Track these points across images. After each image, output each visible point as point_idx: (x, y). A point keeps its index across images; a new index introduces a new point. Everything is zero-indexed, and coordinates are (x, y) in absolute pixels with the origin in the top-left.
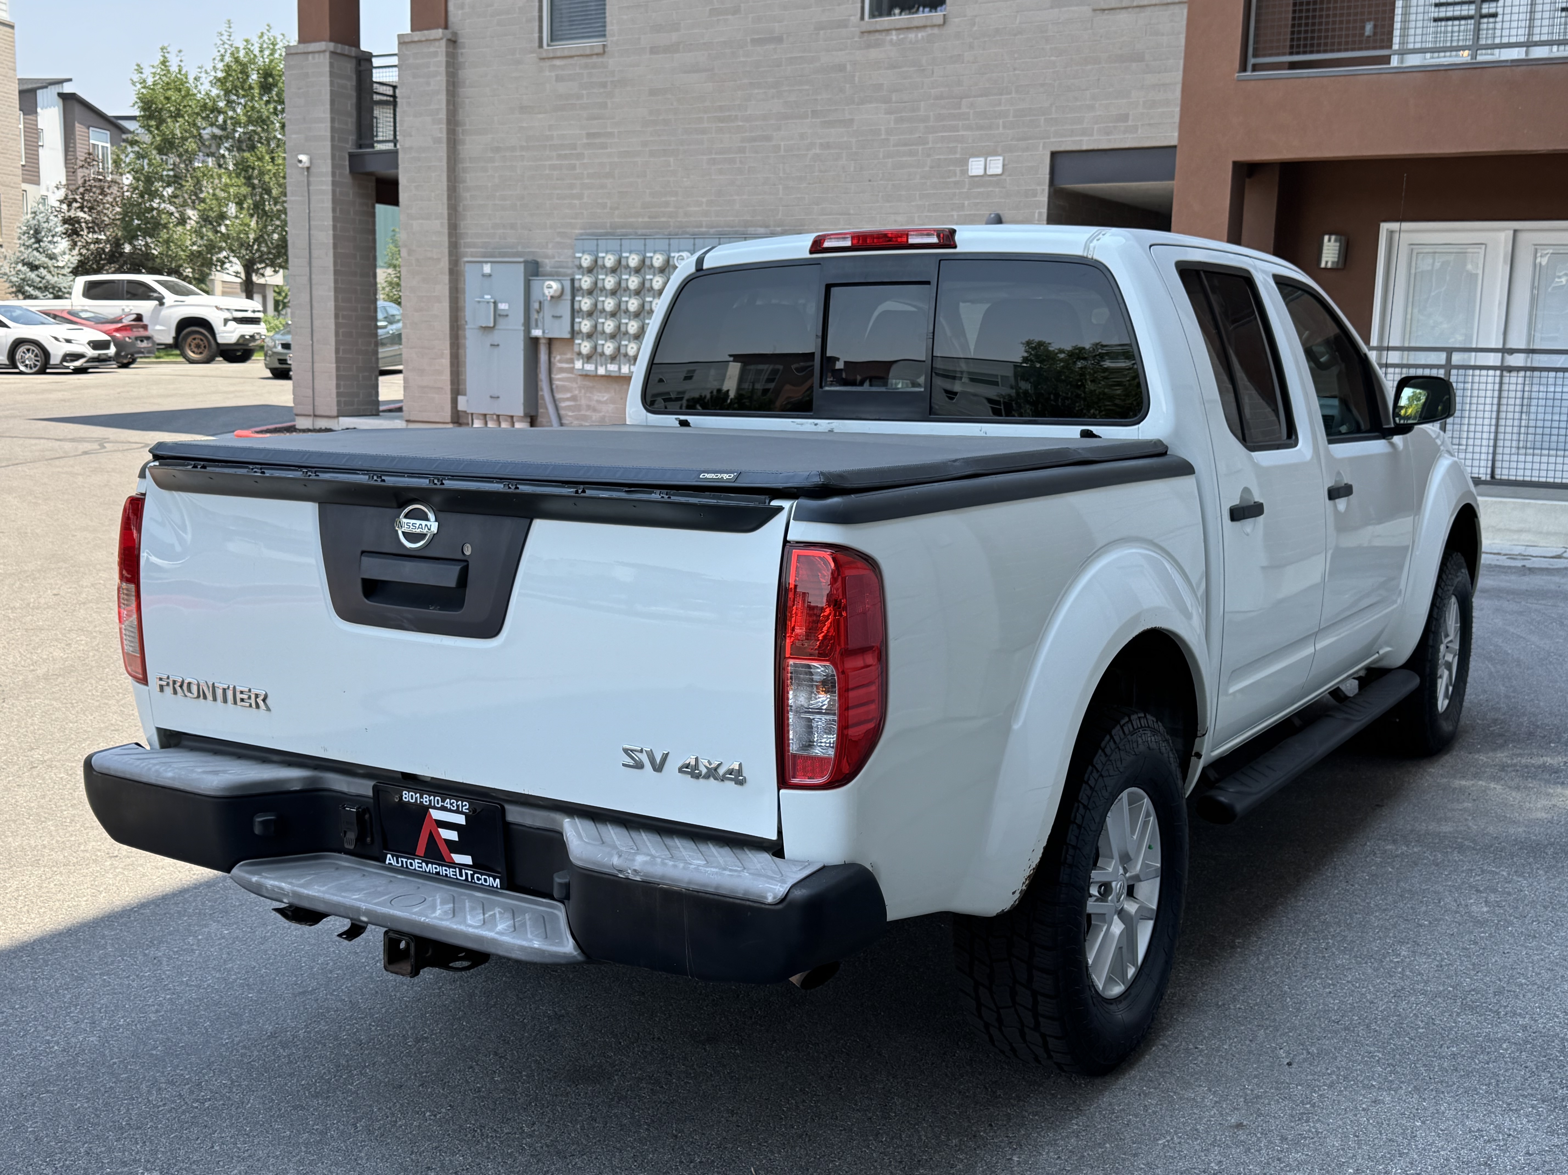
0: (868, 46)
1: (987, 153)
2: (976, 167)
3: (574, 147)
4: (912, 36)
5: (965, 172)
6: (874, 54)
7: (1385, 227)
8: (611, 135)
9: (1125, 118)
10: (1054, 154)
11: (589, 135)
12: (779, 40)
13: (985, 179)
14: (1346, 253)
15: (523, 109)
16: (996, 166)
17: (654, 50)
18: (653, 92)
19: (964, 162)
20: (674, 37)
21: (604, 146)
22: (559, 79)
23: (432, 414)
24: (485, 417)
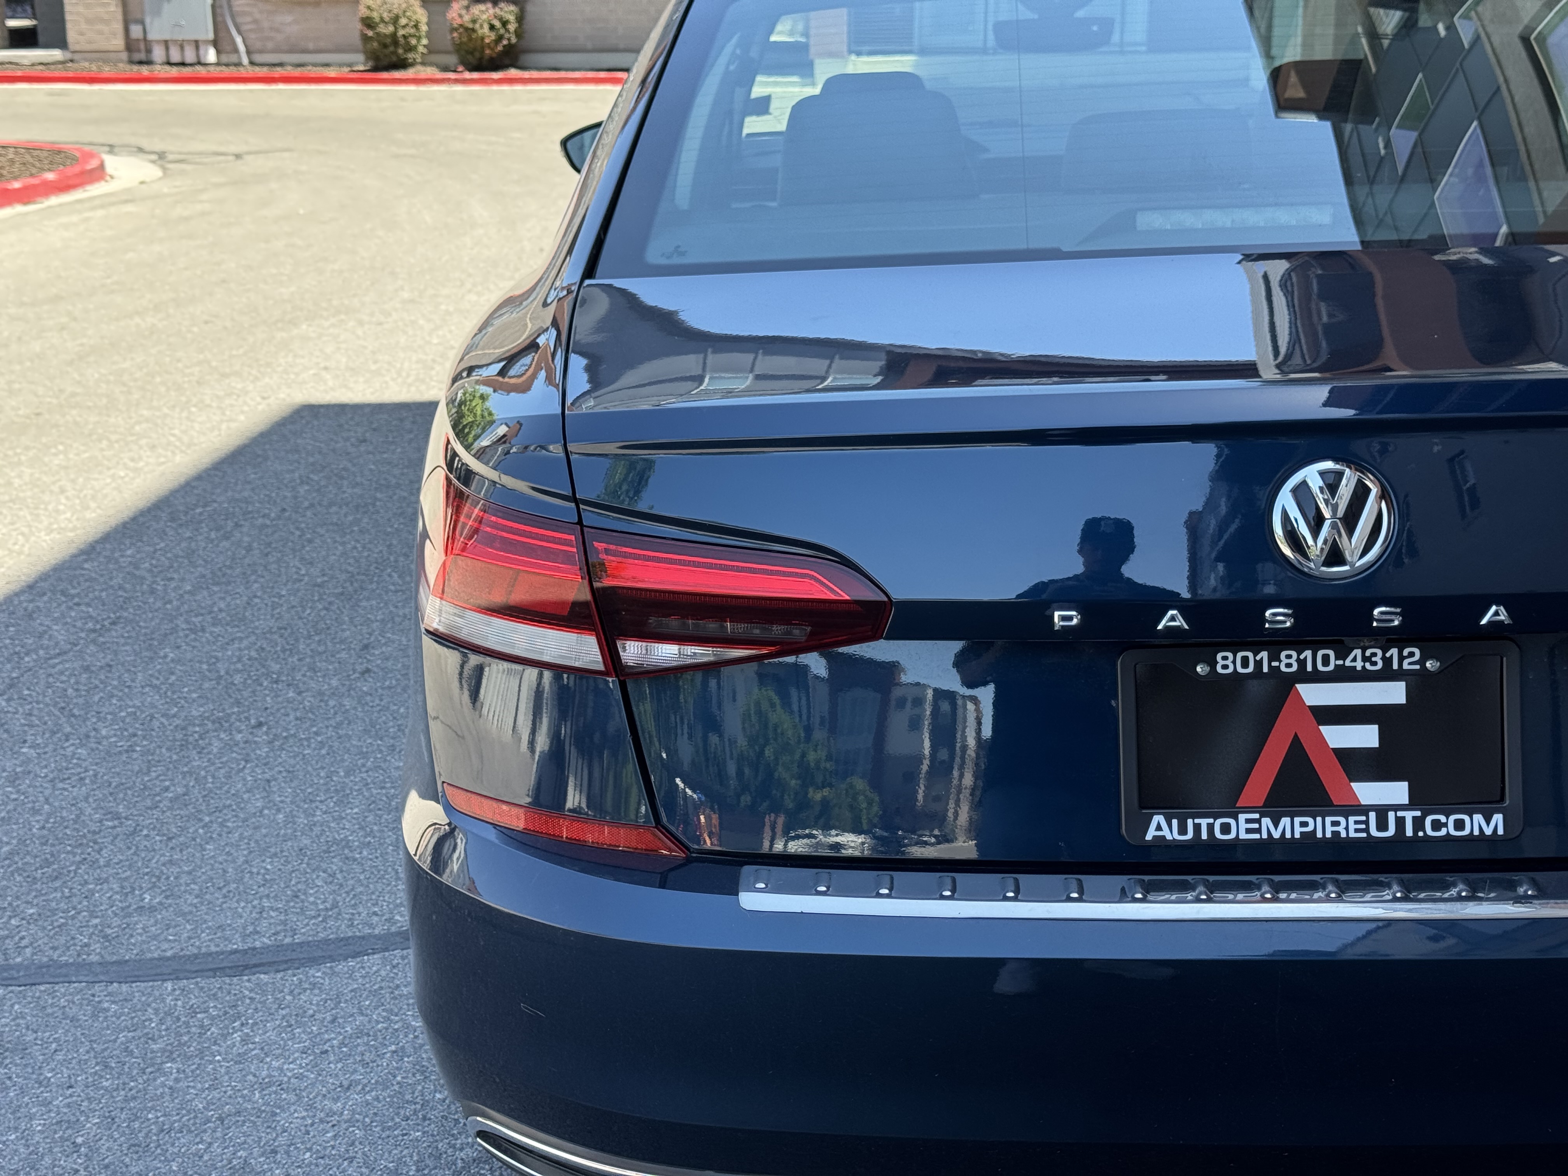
23: (103, 45)
24: (166, 44)
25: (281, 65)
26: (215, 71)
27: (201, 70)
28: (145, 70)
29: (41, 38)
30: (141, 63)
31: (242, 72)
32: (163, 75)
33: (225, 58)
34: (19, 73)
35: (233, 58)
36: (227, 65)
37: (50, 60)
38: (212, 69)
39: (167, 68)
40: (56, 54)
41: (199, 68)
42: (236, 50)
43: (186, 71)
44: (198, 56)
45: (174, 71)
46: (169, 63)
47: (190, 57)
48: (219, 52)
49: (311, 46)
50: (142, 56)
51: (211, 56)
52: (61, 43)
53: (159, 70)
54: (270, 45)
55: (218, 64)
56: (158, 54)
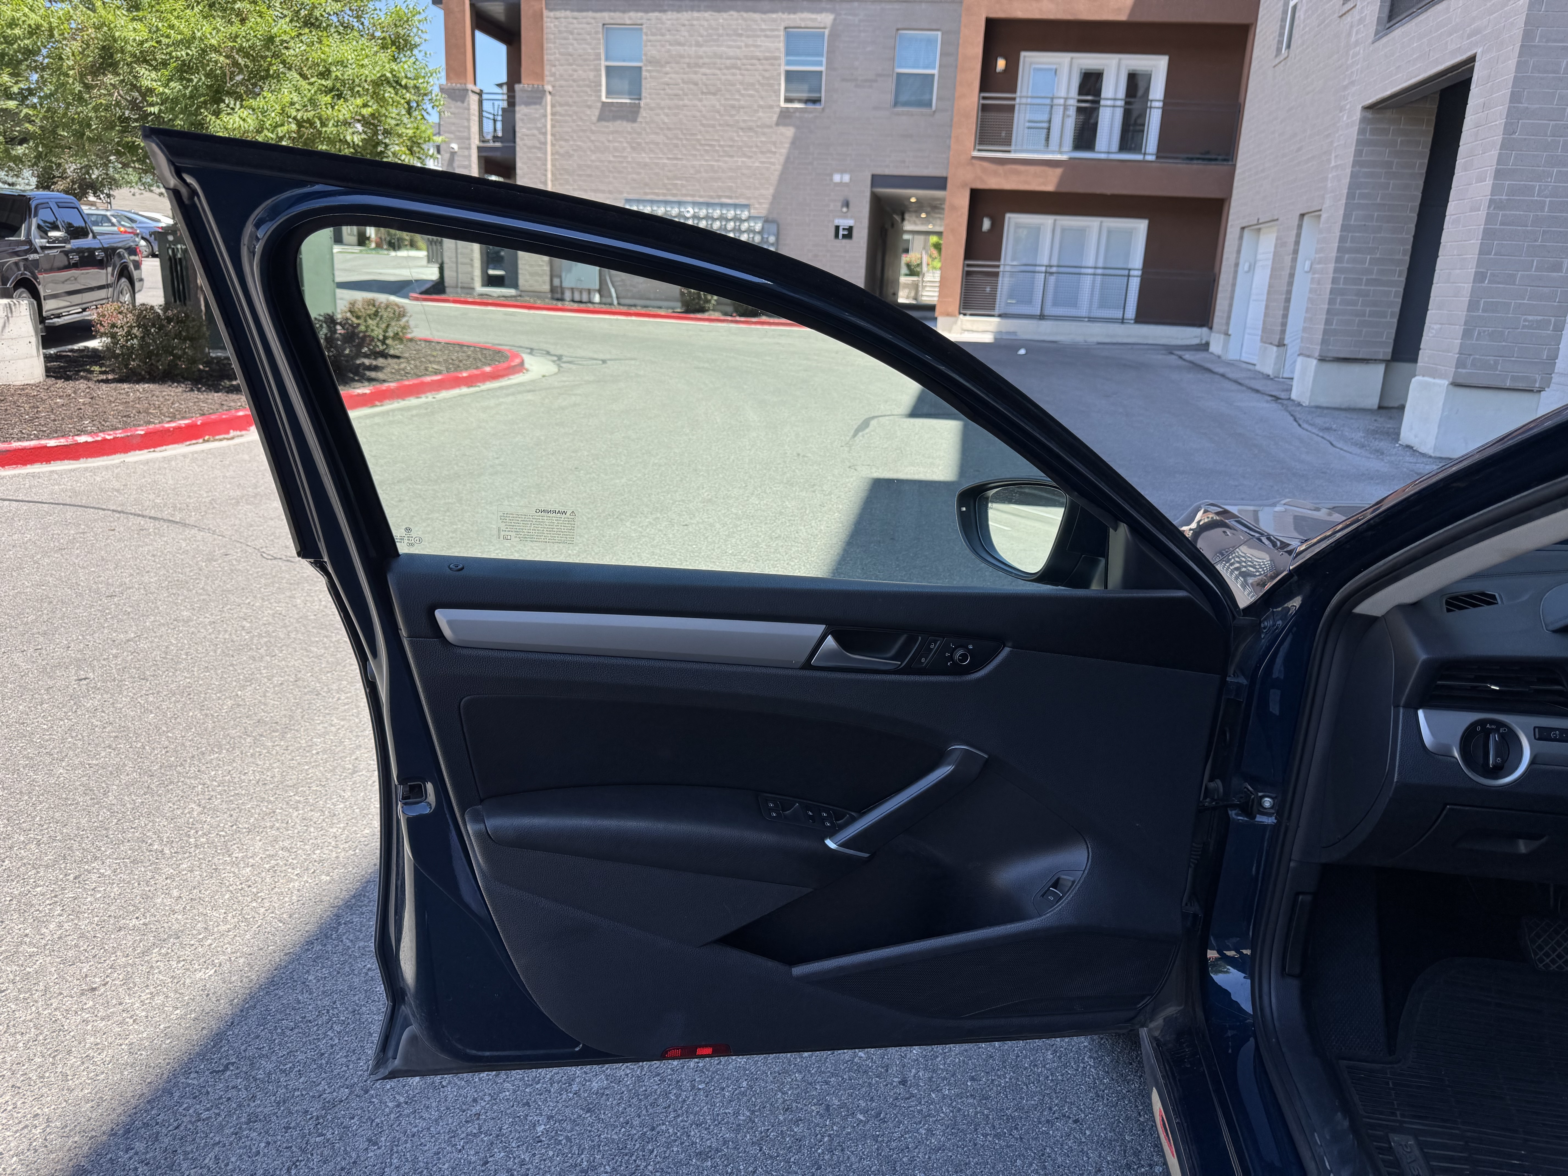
0: (785, 119)
1: (842, 172)
2: (837, 178)
3: (623, 152)
4: (806, 116)
5: (831, 180)
6: (788, 121)
7: (1008, 215)
9: (904, 162)
10: (874, 177)
11: (631, 147)
13: (841, 184)
14: (993, 225)
15: (593, 133)
16: (846, 178)
18: (669, 129)
19: (831, 175)
21: (640, 153)
22: (614, 117)
23: (537, 288)
24: (572, 290)
25: (635, 306)
26: (597, 307)
27: (590, 306)
28: (560, 304)
29: (507, 282)
30: (558, 300)
31: (613, 309)
32: (569, 307)
33: (604, 300)
34: (490, 301)
35: (608, 300)
36: (605, 304)
37: (508, 294)
38: (596, 306)
39: (572, 304)
40: (512, 292)
41: (590, 305)
42: (611, 296)
43: (582, 306)
44: (589, 298)
45: (576, 306)
46: (573, 301)
47: (585, 298)
48: (601, 296)
49: (652, 296)
50: (559, 296)
51: (597, 298)
52: (515, 286)
53: (568, 305)
54: (630, 294)
55: (600, 303)
56: (568, 295)
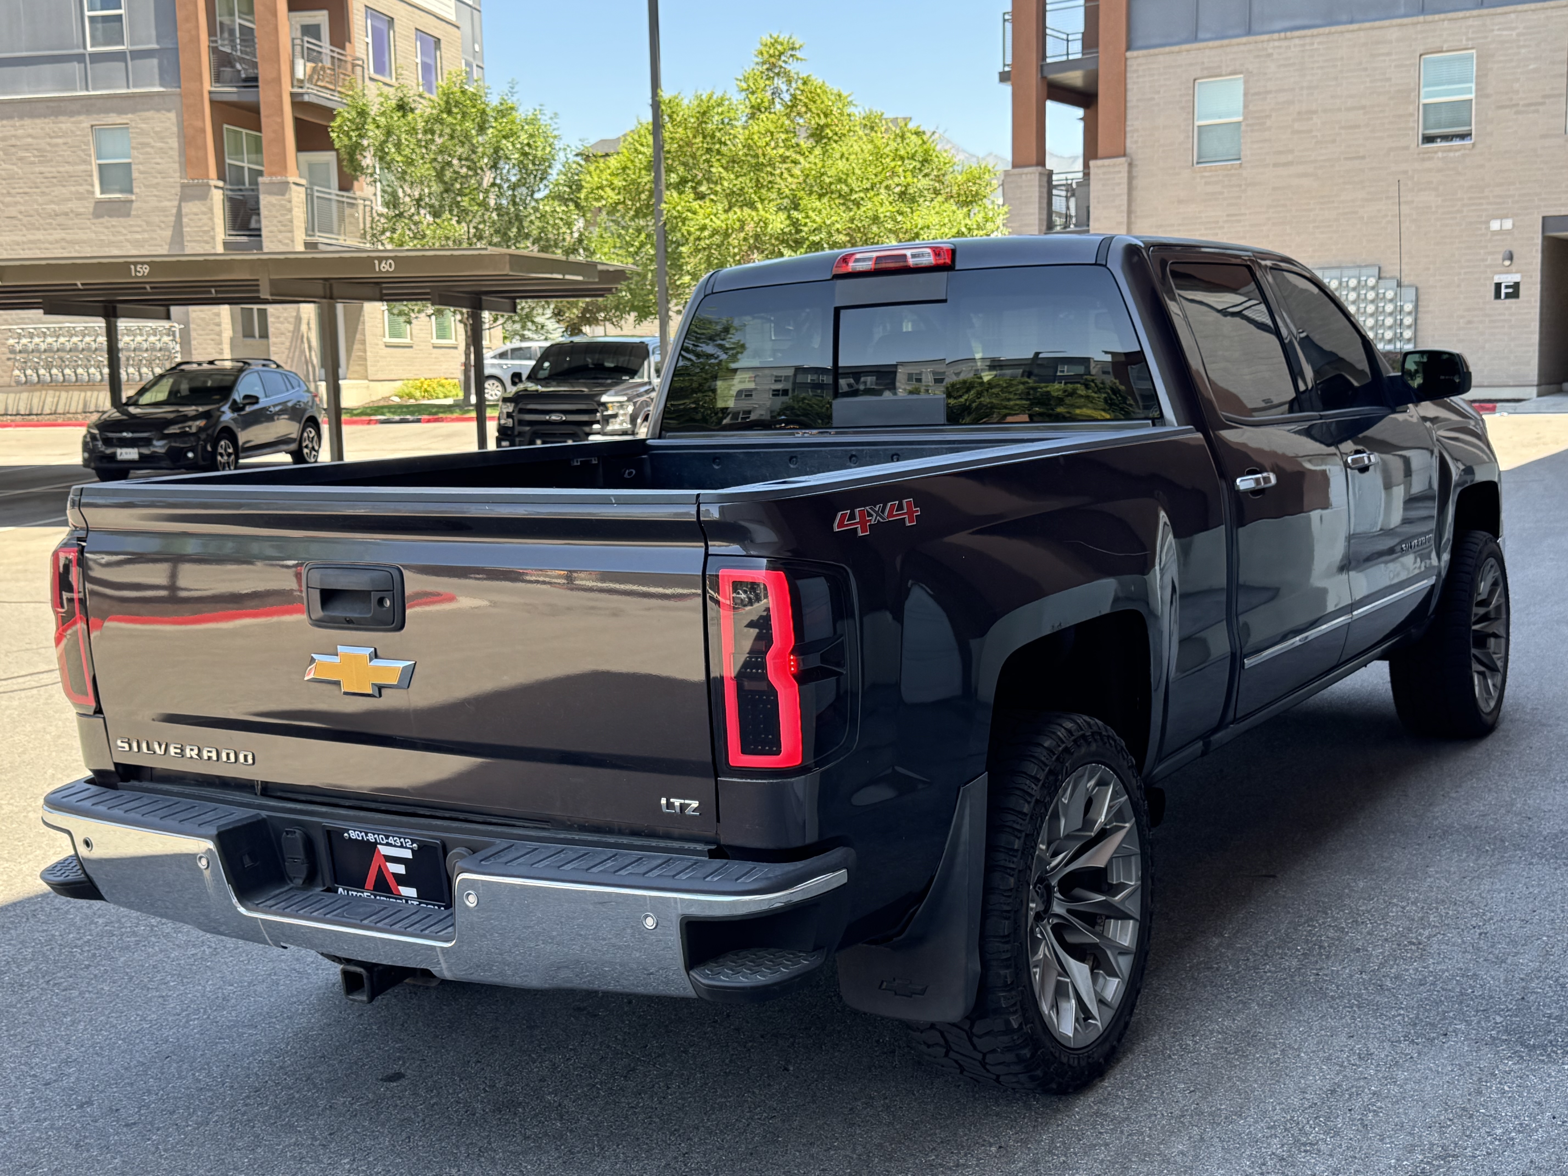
0: (1423, 160)
1: (1502, 217)
2: (1495, 225)
3: (1217, 222)
4: (1451, 154)
5: (1488, 228)
6: (1428, 165)
8: (1245, 214)
10: (1544, 218)
11: (1228, 215)
12: (1363, 157)
13: (1501, 232)
15: (1180, 202)
16: (1508, 224)
17: (1275, 165)
18: (1274, 189)
19: (1488, 222)
20: (1290, 158)
21: (1239, 221)
22: (1206, 183)
